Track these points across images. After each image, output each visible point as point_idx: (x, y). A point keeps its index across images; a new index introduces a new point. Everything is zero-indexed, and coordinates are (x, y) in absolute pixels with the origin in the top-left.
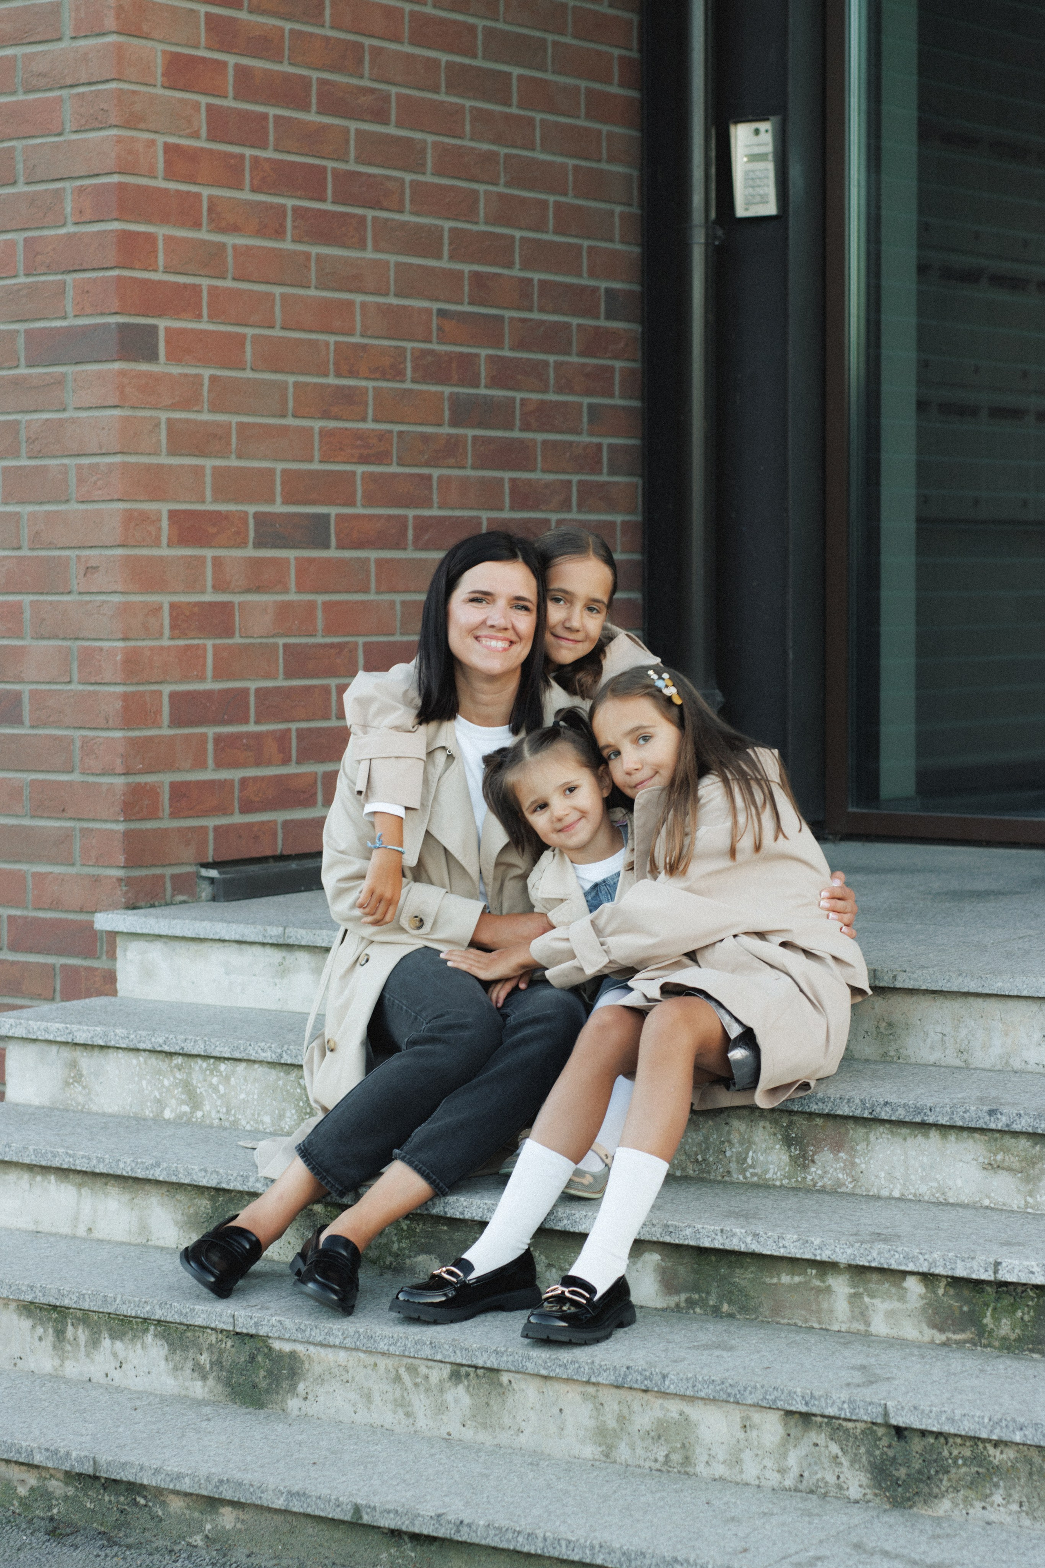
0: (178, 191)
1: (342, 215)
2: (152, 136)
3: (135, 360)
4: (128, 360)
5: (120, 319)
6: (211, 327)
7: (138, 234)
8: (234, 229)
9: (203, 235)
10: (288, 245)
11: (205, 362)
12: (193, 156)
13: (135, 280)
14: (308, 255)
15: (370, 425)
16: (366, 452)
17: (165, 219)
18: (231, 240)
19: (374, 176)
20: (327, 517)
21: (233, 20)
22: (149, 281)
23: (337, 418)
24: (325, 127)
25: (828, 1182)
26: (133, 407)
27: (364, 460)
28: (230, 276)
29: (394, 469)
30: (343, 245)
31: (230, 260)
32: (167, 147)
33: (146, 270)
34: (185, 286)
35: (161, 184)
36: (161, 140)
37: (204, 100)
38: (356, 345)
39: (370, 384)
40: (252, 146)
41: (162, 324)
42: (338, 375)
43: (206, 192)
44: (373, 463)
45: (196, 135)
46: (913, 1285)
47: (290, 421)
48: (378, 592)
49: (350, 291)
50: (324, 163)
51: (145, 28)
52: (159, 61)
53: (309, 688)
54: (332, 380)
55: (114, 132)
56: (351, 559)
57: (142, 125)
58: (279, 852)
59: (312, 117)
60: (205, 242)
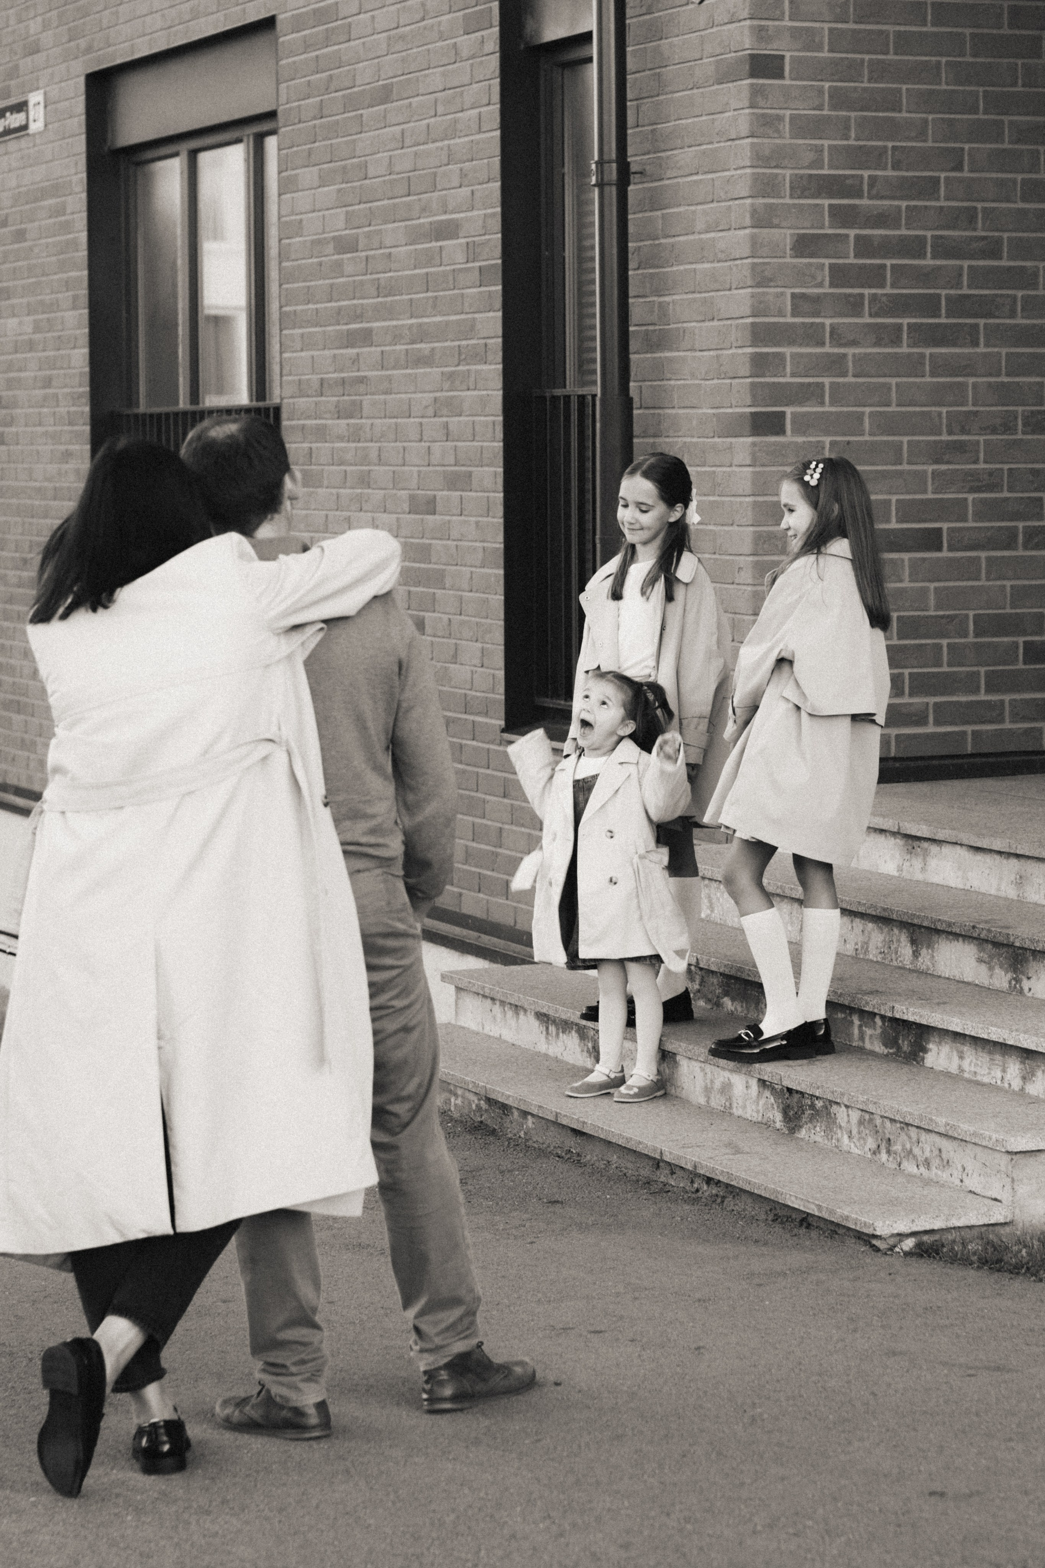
0: (803, 323)
1: (955, 325)
2: (782, 290)
3: (766, 435)
4: (758, 435)
5: (753, 410)
6: (833, 409)
7: (768, 354)
8: (854, 343)
9: (827, 349)
10: (904, 349)
11: (827, 433)
12: (817, 299)
13: (768, 384)
14: (922, 356)
15: (982, 466)
16: (977, 484)
17: (792, 342)
18: (850, 351)
19: (986, 296)
20: (940, 530)
21: (854, 207)
22: (779, 383)
23: (948, 463)
24: (939, 268)
25: (924, 967)
26: (763, 465)
27: (972, 490)
28: (850, 374)
29: (1006, 494)
30: (955, 345)
31: (850, 364)
32: (793, 295)
33: (775, 376)
34: (809, 384)
35: (790, 320)
36: (789, 292)
37: (827, 262)
38: (970, 412)
39: (981, 439)
40: (870, 287)
41: (789, 410)
42: (950, 433)
43: (828, 322)
44: (983, 492)
45: (821, 285)
46: (878, 1020)
47: (906, 467)
48: (988, 579)
49: (965, 376)
50: (938, 291)
51: (776, 221)
52: (788, 241)
53: (921, 645)
54: (945, 437)
55: (750, 290)
56: (962, 558)
57: (772, 284)
58: (893, 755)
59: (929, 262)
60: (828, 354)
